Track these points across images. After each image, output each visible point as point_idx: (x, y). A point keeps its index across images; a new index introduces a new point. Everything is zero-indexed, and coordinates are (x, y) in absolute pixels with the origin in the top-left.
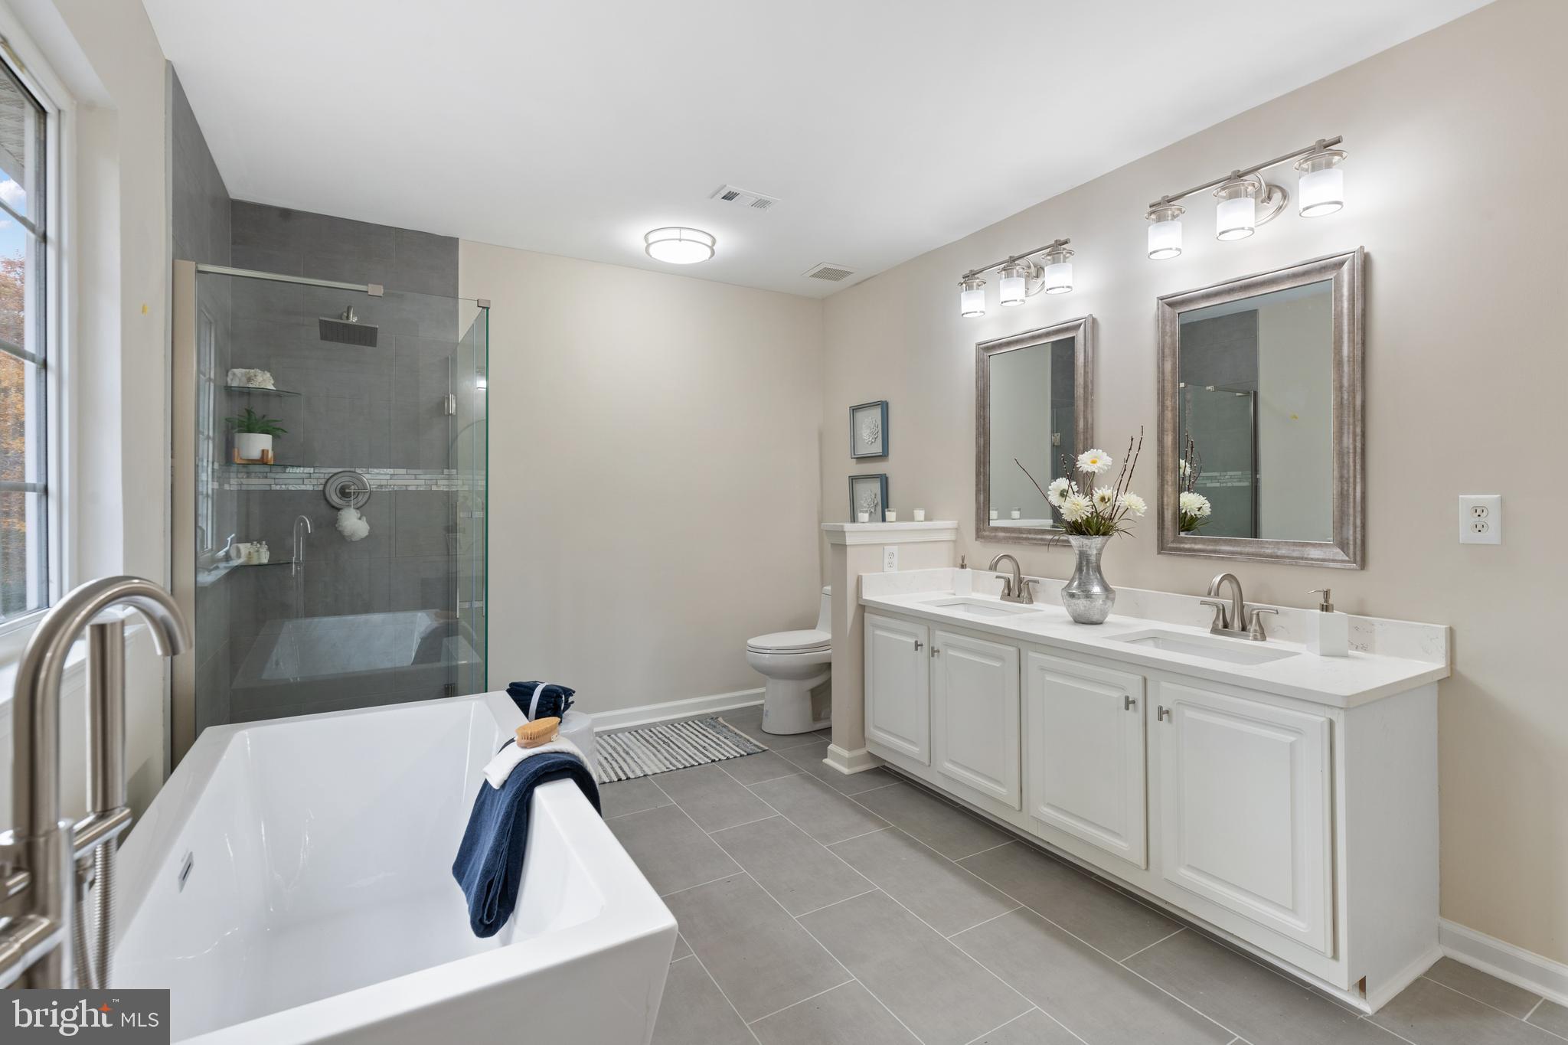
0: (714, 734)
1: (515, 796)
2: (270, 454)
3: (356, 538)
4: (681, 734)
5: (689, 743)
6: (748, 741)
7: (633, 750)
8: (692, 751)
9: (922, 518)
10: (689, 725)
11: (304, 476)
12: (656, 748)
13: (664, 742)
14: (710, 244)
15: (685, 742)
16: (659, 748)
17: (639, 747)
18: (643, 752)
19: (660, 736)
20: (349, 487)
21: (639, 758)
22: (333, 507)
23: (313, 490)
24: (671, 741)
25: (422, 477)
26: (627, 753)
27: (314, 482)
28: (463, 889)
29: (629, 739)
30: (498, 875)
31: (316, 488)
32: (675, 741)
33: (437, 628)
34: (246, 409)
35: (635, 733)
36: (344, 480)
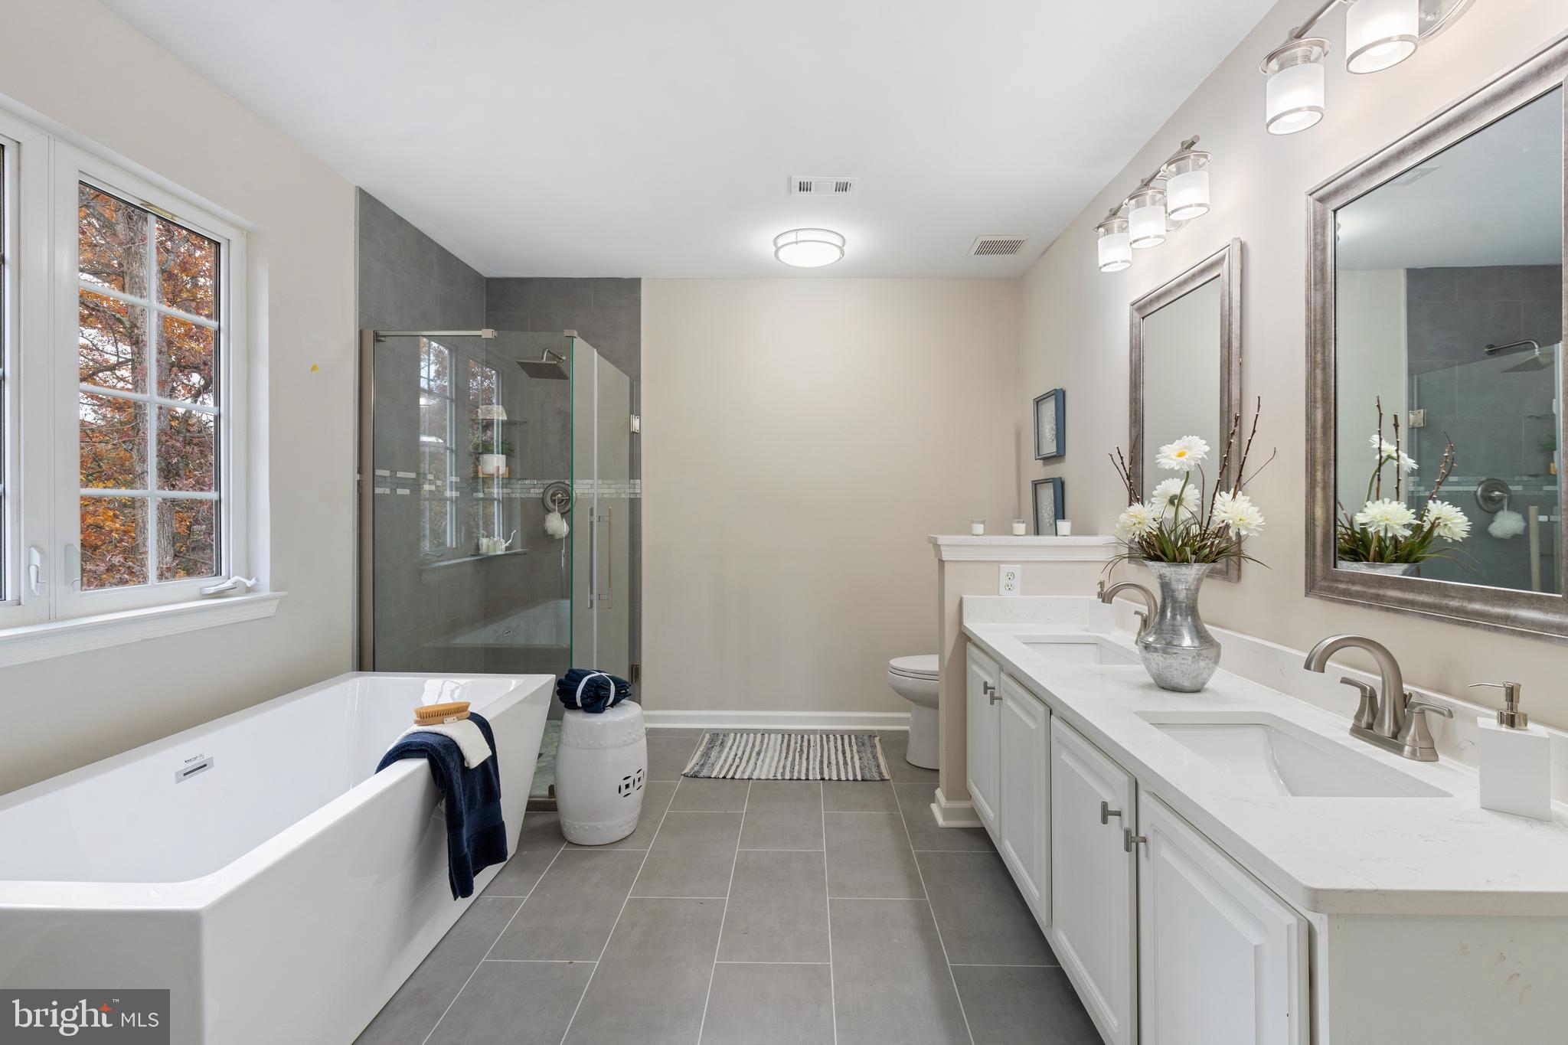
0: (854, 753)
2: (504, 470)
3: (558, 537)
4: (825, 744)
5: (821, 757)
6: (879, 766)
7: (766, 752)
8: (814, 765)
9: (1068, 533)
10: (841, 737)
11: (531, 486)
12: (786, 755)
13: (801, 749)
14: (840, 244)
15: (818, 755)
18: (771, 757)
19: (804, 744)
20: (556, 495)
22: (547, 509)
23: (536, 498)
24: (808, 749)
25: (613, 486)
27: (537, 491)
29: (776, 741)
31: (538, 496)
32: (811, 752)
35: (786, 737)
36: (555, 489)
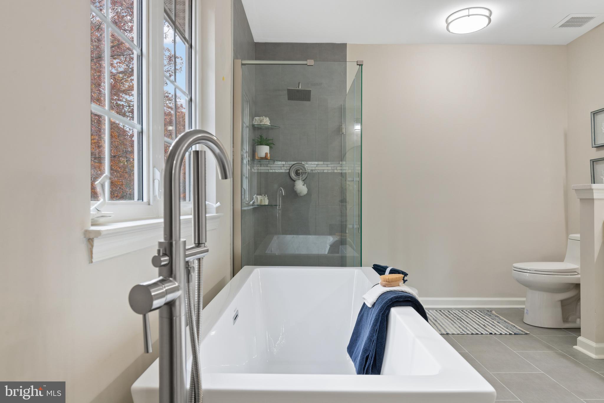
0: (490, 319)
1: (381, 310)
2: (269, 155)
3: (302, 195)
4: (468, 316)
5: (474, 322)
6: (514, 326)
7: (439, 320)
8: (476, 326)
10: (473, 312)
11: (281, 165)
12: (453, 321)
13: (458, 319)
15: (471, 321)
16: (455, 321)
17: (443, 319)
18: (445, 322)
19: (455, 315)
20: (299, 170)
21: (443, 324)
22: (293, 180)
23: (285, 172)
24: (462, 319)
25: (330, 165)
26: (436, 321)
27: (285, 168)
28: (353, 360)
29: (437, 314)
30: (372, 354)
32: (464, 319)
33: (337, 241)
34: (260, 135)
35: (439, 312)
36: (297, 167)
